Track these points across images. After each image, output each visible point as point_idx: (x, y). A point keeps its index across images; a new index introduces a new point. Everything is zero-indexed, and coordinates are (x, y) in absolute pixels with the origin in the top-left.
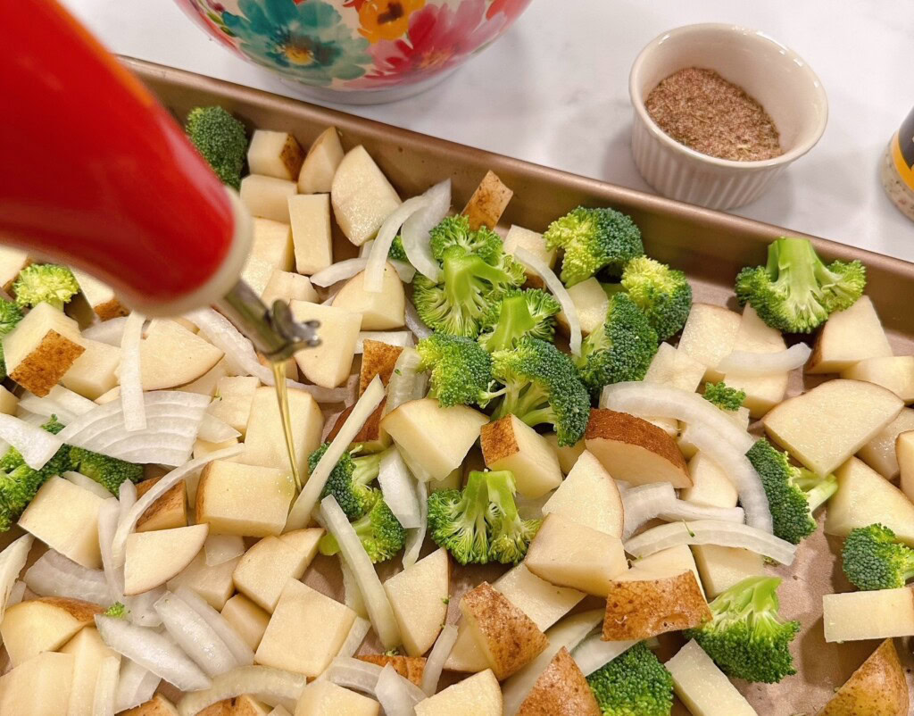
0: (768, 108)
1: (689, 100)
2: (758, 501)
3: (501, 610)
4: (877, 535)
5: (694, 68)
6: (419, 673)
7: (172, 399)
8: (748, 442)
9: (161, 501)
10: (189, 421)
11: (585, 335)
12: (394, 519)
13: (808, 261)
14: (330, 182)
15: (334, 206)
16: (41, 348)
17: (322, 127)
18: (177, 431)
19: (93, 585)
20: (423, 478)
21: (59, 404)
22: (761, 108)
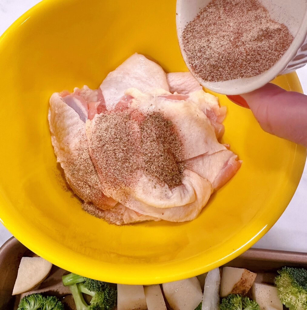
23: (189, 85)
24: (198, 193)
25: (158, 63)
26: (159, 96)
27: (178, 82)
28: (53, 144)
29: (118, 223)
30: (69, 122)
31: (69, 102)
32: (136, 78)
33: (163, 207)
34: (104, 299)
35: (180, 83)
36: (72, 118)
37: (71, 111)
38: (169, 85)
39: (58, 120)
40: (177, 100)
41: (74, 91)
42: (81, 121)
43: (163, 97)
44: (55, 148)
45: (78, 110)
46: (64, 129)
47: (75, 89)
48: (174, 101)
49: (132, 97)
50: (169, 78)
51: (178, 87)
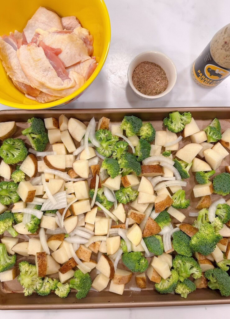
0: (162, 67)
1: (143, 73)
2: (177, 174)
3: (137, 216)
4: (202, 174)
5: (142, 63)
6: (124, 227)
7: (59, 195)
8: (173, 163)
9: (66, 213)
10: (64, 198)
11: (135, 147)
12: (110, 202)
13: (178, 117)
14: (68, 128)
15: (71, 134)
16: (28, 195)
17: (60, 115)
18: (63, 201)
19: (59, 230)
20: (113, 190)
21: (36, 201)
22: (160, 67)
23: (73, 24)
24: (76, 81)
25: (55, 12)
26: (53, 32)
27: (67, 23)
28: (4, 66)
29: (43, 102)
30: (9, 52)
31: (7, 40)
32: (43, 23)
33: (59, 89)
34: (41, 136)
35: (68, 23)
36: (9, 49)
37: (9, 46)
38: (62, 25)
39: (3, 51)
40: (64, 34)
41: (10, 35)
42: (14, 51)
43: (56, 32)
44: (5, 68)
45: (12, 45)
46: (7, 56)
47: (10, 33)
48: (62, 34)
49: (39, 34)
50: (63, 21)
51: (67, 26)
